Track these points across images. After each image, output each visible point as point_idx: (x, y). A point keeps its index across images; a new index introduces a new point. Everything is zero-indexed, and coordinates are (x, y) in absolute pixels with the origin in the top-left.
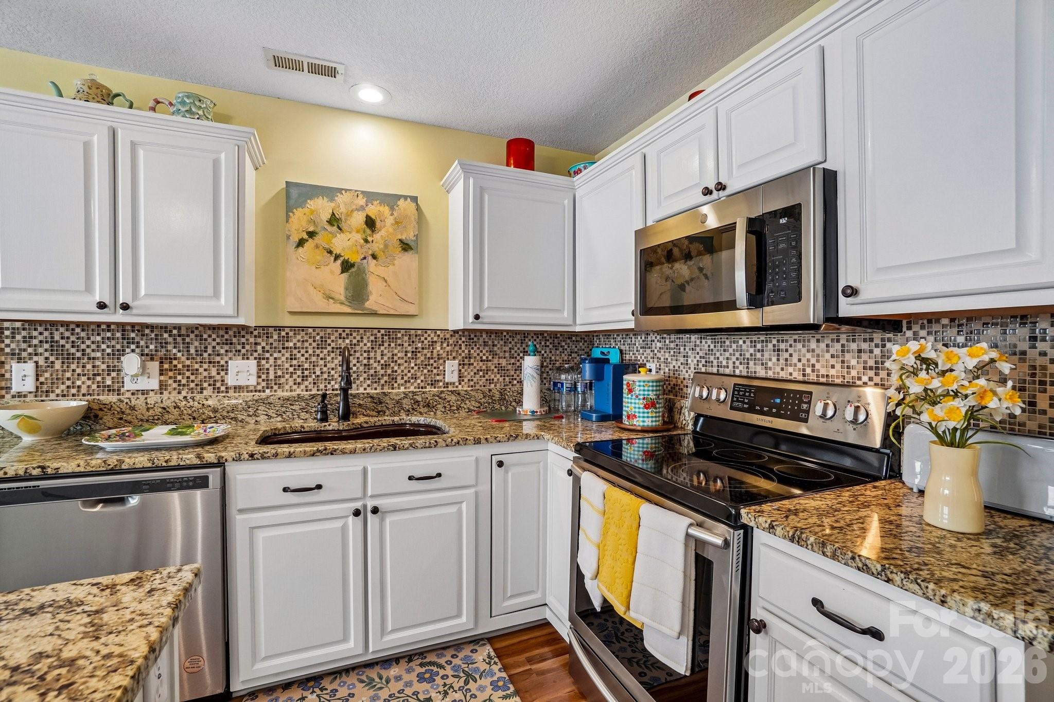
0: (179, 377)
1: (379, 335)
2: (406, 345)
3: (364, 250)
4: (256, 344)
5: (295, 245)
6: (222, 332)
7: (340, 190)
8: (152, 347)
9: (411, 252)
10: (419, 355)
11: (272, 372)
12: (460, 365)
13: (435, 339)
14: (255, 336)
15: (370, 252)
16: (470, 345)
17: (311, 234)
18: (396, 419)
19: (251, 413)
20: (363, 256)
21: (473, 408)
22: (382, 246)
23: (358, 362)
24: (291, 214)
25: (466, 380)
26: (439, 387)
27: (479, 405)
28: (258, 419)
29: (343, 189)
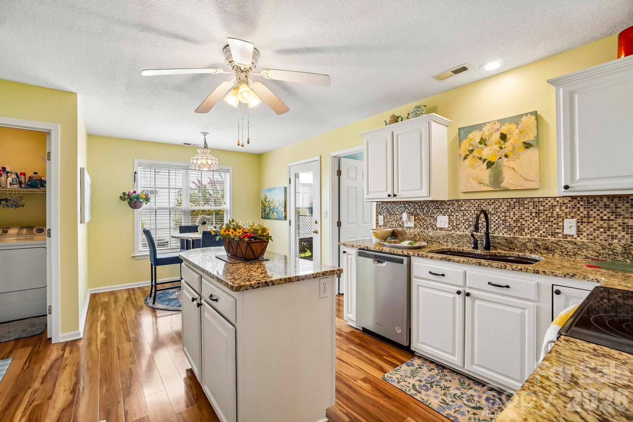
0: (420, 223)
1: (512, 202)
2: (531, 208)
3: (500, 153)
4: (448, 208)
5: (463, 159)
6: (435, 204)
7: (485, 124)
8: (412, 210)
9: (531, 148)
10: (541, 215)
11: (455, 222)
12: (578, 222)
13: (555, 204)
14: (448, 205)
15: (504, 154)
16: (589, 208)
17: (471, 151)
18: (521, 254)
19: (445, 241)
20: (499, 157)
21: (591, 256)
22: (511, 149)
23: (499, 218)
24: (461, 144)
25: (585, 234)
26: (558, 238)
27: (598, 254)
28: (448, 244)
29: (486, 123)
